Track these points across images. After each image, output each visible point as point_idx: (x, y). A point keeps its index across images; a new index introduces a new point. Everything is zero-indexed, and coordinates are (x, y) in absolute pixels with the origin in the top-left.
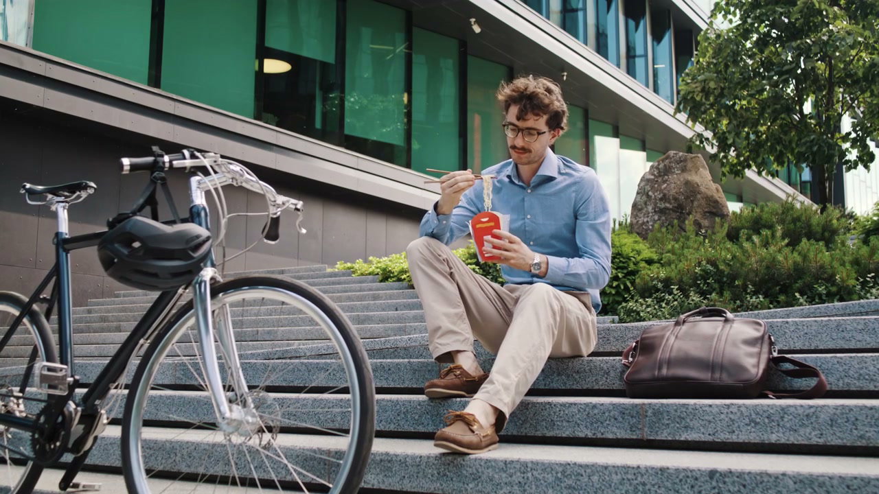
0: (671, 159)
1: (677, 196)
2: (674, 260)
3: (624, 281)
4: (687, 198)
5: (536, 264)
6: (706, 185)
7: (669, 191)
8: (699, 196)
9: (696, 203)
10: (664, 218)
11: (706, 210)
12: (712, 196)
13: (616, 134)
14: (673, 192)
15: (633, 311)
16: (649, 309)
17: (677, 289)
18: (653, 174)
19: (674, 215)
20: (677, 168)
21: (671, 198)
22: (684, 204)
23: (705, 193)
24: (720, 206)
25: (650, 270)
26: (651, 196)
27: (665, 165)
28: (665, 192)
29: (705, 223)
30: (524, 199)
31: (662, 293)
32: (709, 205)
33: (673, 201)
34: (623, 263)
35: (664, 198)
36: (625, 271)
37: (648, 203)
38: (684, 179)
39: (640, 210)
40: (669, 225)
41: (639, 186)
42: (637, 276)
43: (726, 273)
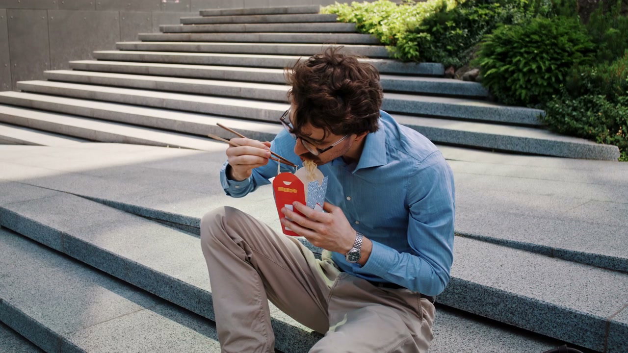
2: (609, 55)
3: (556, 73)
5: (353, 254)
15: (558, 113)
16: (574, 113)
34: (558, 54)
36: (559, 63)
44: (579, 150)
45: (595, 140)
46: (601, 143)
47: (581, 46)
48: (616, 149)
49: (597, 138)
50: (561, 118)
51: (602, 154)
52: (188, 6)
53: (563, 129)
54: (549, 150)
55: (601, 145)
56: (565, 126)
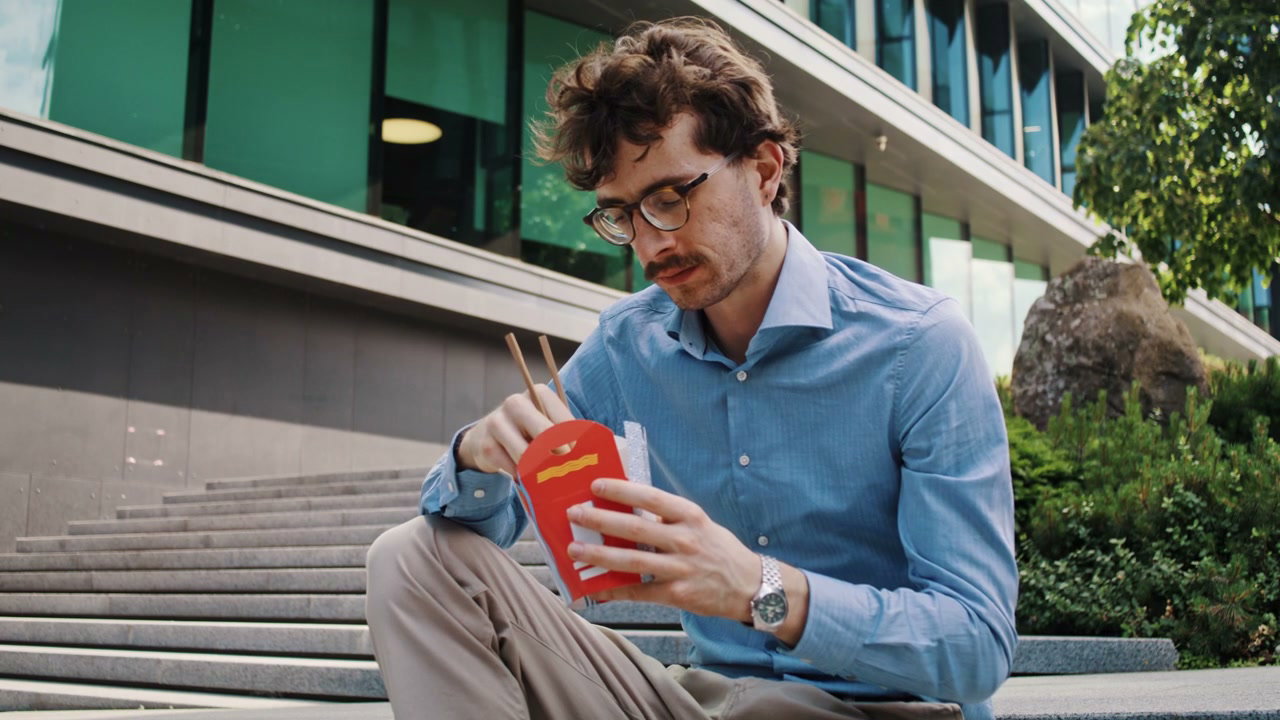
0: (1087, 271)
1: (1101, 342)
2: (1108, 477)
4: (1121, 346)
5: (768, 599)
6: (1159, 320)
7: (1085, 333)
8: (1144, 343)
9: (1139, 357)
10: (1075, 385)
11: (1160, 369)
12: (1171, 343)
13: (966, 234)
14: (1093, 335)
16: (1063, 585)
17: (1124, 546)
18: (1052, 300)
19: (1096, 380)
20: (1098, 287)
21: (1090, 345)
22: (1116, 358)
23: (1157, 337)
24: (1188, 362)
25: (1058, 496)
26: (1050, 344)
27: (1076, 284)
28: (1078, 334)
29: (1159, 394)
30: (724, 402)
31: (1088, 548)
32: (1166, 358)
33: (1093, 353)
35: (1076, 347)
37: (1044, 356)
38: (1115, 309)
39: (1030, 369)
40: (1086, 398)
41: (1026, 322)
42: (1033, 510)
43: (1228, 510)
44: (1088, 655)
45: (1119, 633)
46: (1131, 636)
47: (1046, 467)
48: (1168, 644)
49: (1123, 626)
50: (1035, 596)
51: (1139, 658)
52: (181, 474)
53: (1043, 620)
54: (1023, 663)
55: (1132, 639)
56: (1047, 614)
